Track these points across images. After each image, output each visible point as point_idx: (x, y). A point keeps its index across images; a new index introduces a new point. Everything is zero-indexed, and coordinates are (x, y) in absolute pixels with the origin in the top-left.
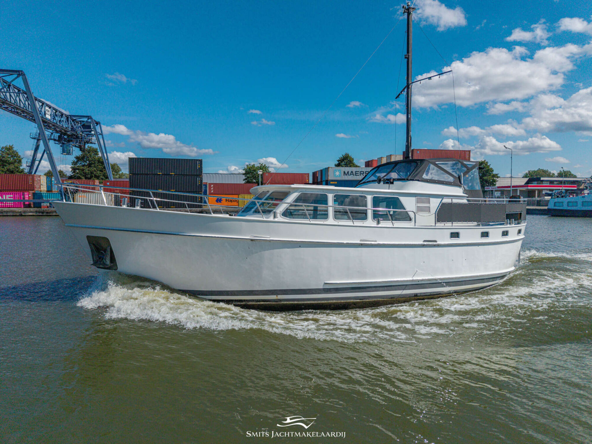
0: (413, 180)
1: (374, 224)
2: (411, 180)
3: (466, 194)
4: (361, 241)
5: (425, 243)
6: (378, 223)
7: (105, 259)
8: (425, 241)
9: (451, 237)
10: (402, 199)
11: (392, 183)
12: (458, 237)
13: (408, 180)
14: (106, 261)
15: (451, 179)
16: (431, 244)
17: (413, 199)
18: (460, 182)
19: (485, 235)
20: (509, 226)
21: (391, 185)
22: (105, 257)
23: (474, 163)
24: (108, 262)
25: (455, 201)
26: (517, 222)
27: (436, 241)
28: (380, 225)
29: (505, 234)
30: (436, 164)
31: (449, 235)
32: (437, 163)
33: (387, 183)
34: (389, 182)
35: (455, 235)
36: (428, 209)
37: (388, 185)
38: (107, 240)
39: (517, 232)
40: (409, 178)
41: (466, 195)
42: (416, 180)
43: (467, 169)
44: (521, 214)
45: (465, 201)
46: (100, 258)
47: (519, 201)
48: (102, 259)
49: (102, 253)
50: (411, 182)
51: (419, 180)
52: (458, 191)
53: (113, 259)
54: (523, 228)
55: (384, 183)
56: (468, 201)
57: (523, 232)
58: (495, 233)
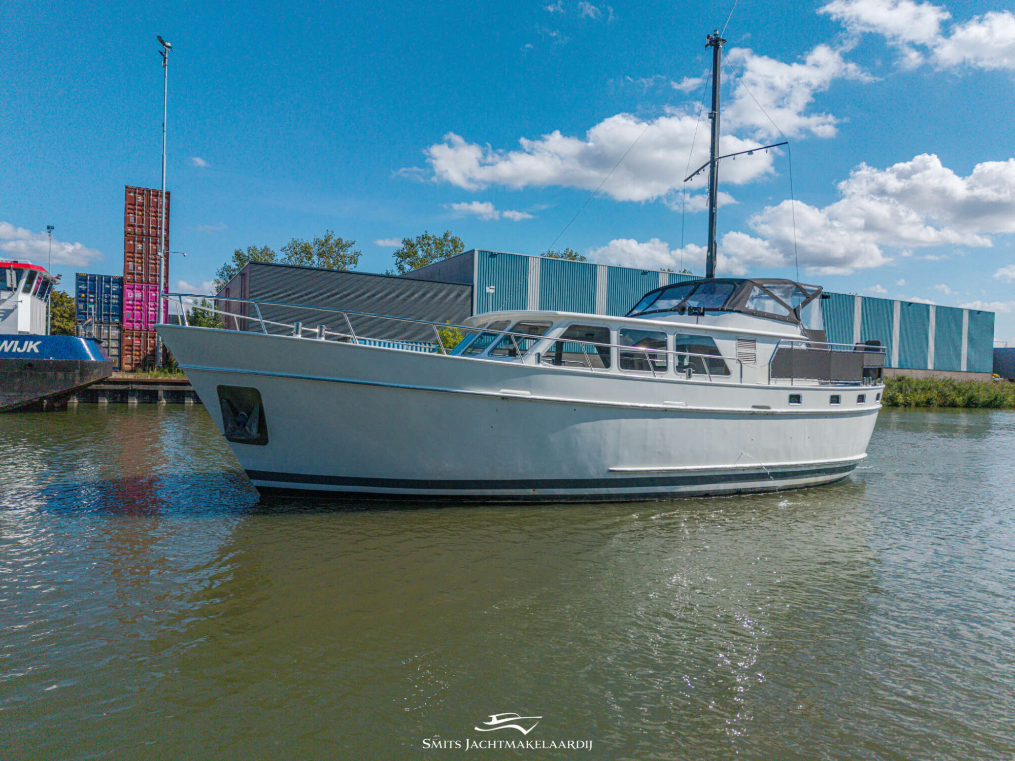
0: (731, 311)
1: (682, 377)
2: (728, 310)
4: (664, 404)
5: (756, 410)
6: (689, 376)
7: (250, 426)
8: (754, 407)
9: (790, 402)
10: (718, 341)
11: (703, 314)
12: (800, 402)
13: (722, 310)
14: (251, 430)
15: (785, 312)
16: (762, 412)
17: (733, 344)
18: (797, 317)
19: (835, 399)
20: (865, 387)
21: (700, 318)
22: (248, 423)
23: (816, 289)
24: (254, 431)
25: (794, 346)
26: (874, 382)
27: (768, 408)
28: (691, 380)
29: (861, 399)
30: (764, 288)
31: (787, 399)
32: (765, 285)
33: (695, 314)
34: (697, 312)
35: (796, 399)
36: (753, 358)
37: (695, 317)
38: (256, 393)
39: (875, 397)
40: (726, 308)
41: (805, 337)
42: (735, 312)
43: (807, 298)
44: (880, 370)
45: (803, 346)
46: (239, 424)
48: (245, 425)
49: (242, 415)
50: (729, 314)
51: (739, 312)
52: (792, 332)
53: (262, 426)
54: (881, 391)
55: (689, 314)
56: (808, 345)
57: (881, 397)
58: (849, 397)
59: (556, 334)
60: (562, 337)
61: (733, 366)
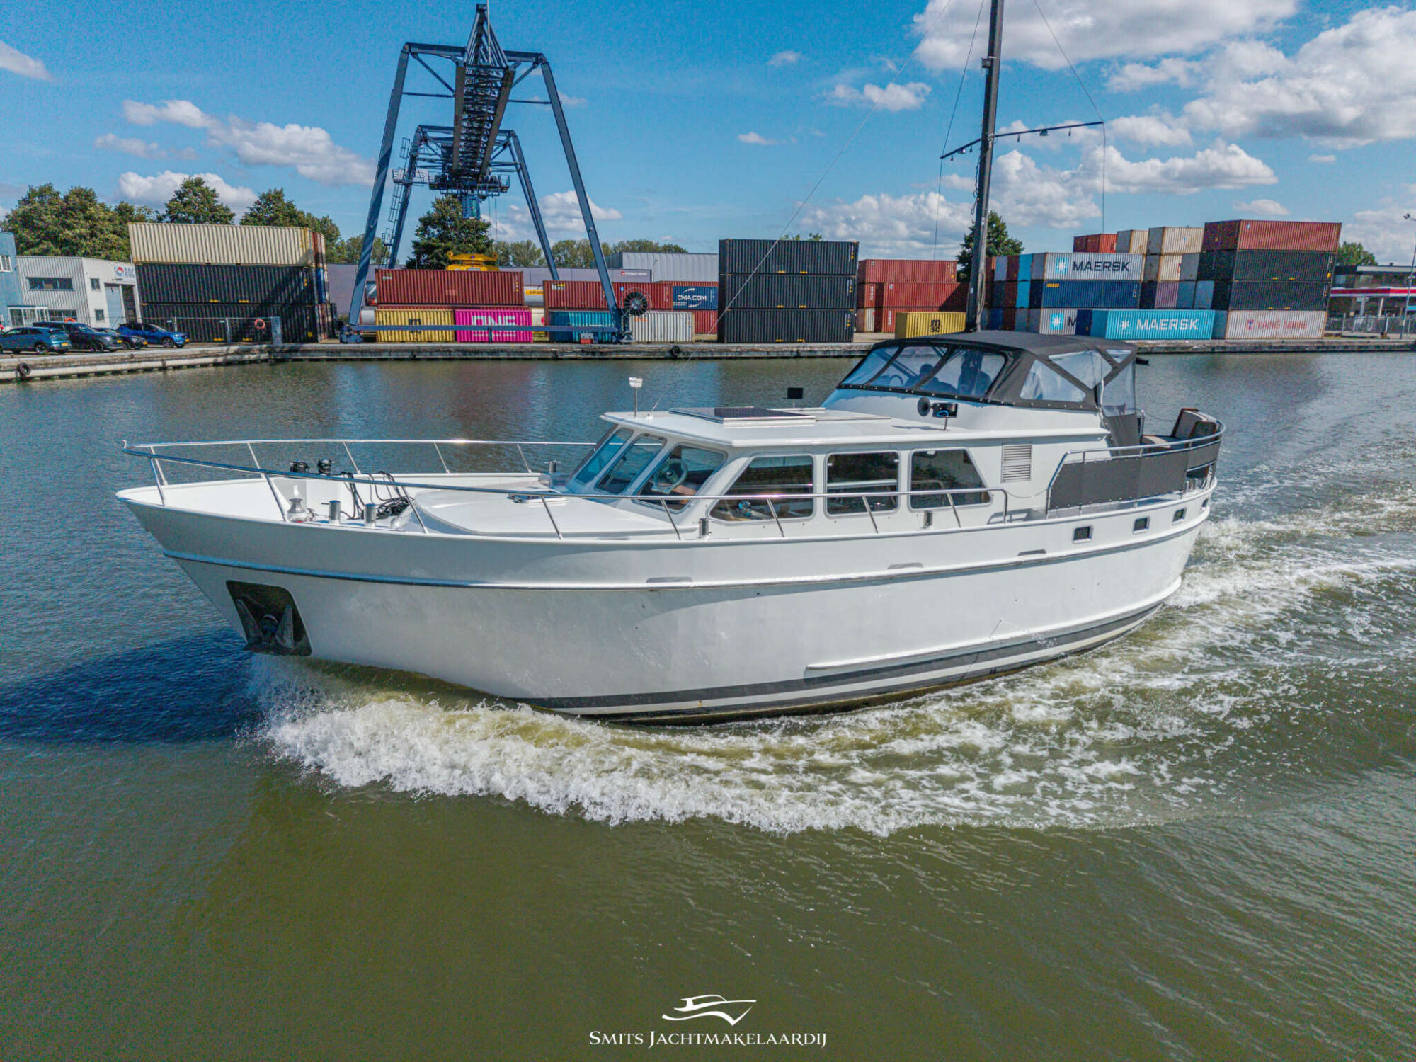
0: (999, 404)
1: (920, 523)
2: (993, 403)
3: (1107, 427)
4: (889, 568)
5: (1023, 558)
6: (928, 520)
7: (281, 636)
8: (1021, 554)
9: (1075, 539)
10: (976, 455)
11: (954, 413)
12: (1089, 536)
13: (985, 402)
14: (283, 640)
15: (1078, 396)
16: (1034, 560)
17: (998, 450)
18: (1097, 400)
19: (1142, 523)
20: (1188, 495)
21: (951, 420)
22: (279, 631)
23: (1130, 352)
24: (289, 642)
25: (1091, 456)
27: (1043, 552)
28: (931, 529)
29: (1179, 514)
30: (1049, 360)
31: (1071, 535)
32: (1052, 356)
33: (943, 415)
34: (945, 412)
35: (1083, 533)
36: (1027, 472)
37: (943, 421)
38: (283, 595)
39: (1199, 506)
40: (990, 398)
41: (1106, 431)
42: (1004, 404)
43: (1115, 367)
46: (265, 632)
48: (273, 635)
49: (267, 618)
50: (995, 407)
51: (1010, 405)
52: (1091, 424)
53: (299, 631)
55: (935, 415)
56: (1113, 453)
58: (1161, 518)
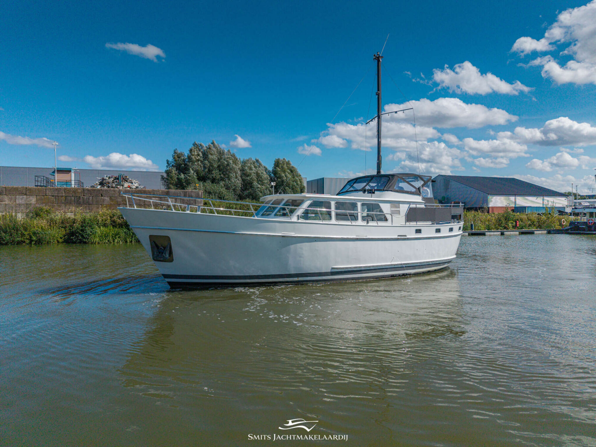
0: (388, 191)
1: (365, 223)
2: (386, 190)
3: (424, 200)
4: (356, 236)
5: (399, 237)
6: (368, 223)
7: (165, 254)
8: (399, 236)
9: (416, 233)
10: (381, 205)
11: (374, 193)
12: (420, 233)
13: (384, 190)
14: (166, 255)
15: (414, 190)
16: (403, 238)
17: (388, 205)
18: (420, 192)
19: (438, 231)
20: (453, 224)
21: (373, 194)
22: (164, 252)
23: (429, 178)
24: (167, 256)
25: (418, 206)
26: (458, 221)
27: (406, 236)
28: (369, 225)
29: (451, 230)
30: (403, 178)
31: (414, 231)
32: (404, 177)
33: (370, 193)
34: (371, 192)
35: (418, 231)
36: (399, 212)
37: (370, 194)
38: (168, 238)
39: (458, 228)
40: (385, 189)
41: (424, 202)
42: (390, 191)
43: (424, 182)
44: (460, 215)
45: (423, 206)
46: (160, 253)
47: (459, 206)
48: (162, 253)
49: (161, 249)
50: (386, 192)
51: (392, 191)
52: (418, 199)
53: (171, 253)
54: (462, 226)
55: (368, 193)
56: (425, 206)
57: (462, 229)
58: (445, 229)
59: (305, 205)
60: (308, 207)
61: (389, 217)
